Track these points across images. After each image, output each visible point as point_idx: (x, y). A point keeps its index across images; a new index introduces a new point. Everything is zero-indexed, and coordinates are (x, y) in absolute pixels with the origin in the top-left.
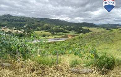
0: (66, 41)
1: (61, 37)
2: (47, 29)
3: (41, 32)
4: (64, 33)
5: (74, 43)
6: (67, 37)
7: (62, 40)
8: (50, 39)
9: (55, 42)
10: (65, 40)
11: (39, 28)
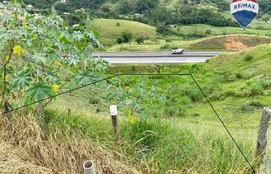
0: (206, 67)
1: (192, 48)
2: (140, 11)
3: (118, 25)
4: (214, 30)
5: (239, 77)
6: (218, 45)
7: (191, 61)
8: (143, 51)
9: (159, 67)
10: (203, 60)
11: (113, 7)
